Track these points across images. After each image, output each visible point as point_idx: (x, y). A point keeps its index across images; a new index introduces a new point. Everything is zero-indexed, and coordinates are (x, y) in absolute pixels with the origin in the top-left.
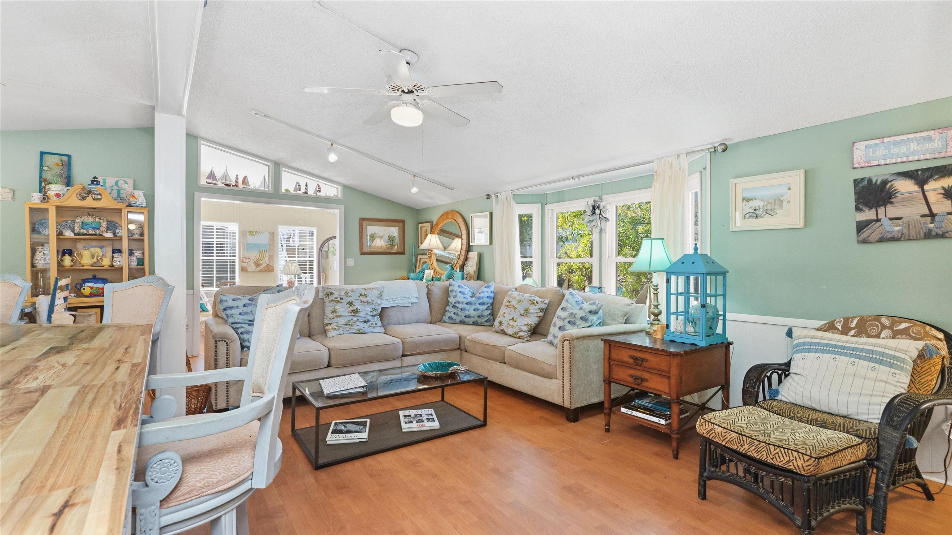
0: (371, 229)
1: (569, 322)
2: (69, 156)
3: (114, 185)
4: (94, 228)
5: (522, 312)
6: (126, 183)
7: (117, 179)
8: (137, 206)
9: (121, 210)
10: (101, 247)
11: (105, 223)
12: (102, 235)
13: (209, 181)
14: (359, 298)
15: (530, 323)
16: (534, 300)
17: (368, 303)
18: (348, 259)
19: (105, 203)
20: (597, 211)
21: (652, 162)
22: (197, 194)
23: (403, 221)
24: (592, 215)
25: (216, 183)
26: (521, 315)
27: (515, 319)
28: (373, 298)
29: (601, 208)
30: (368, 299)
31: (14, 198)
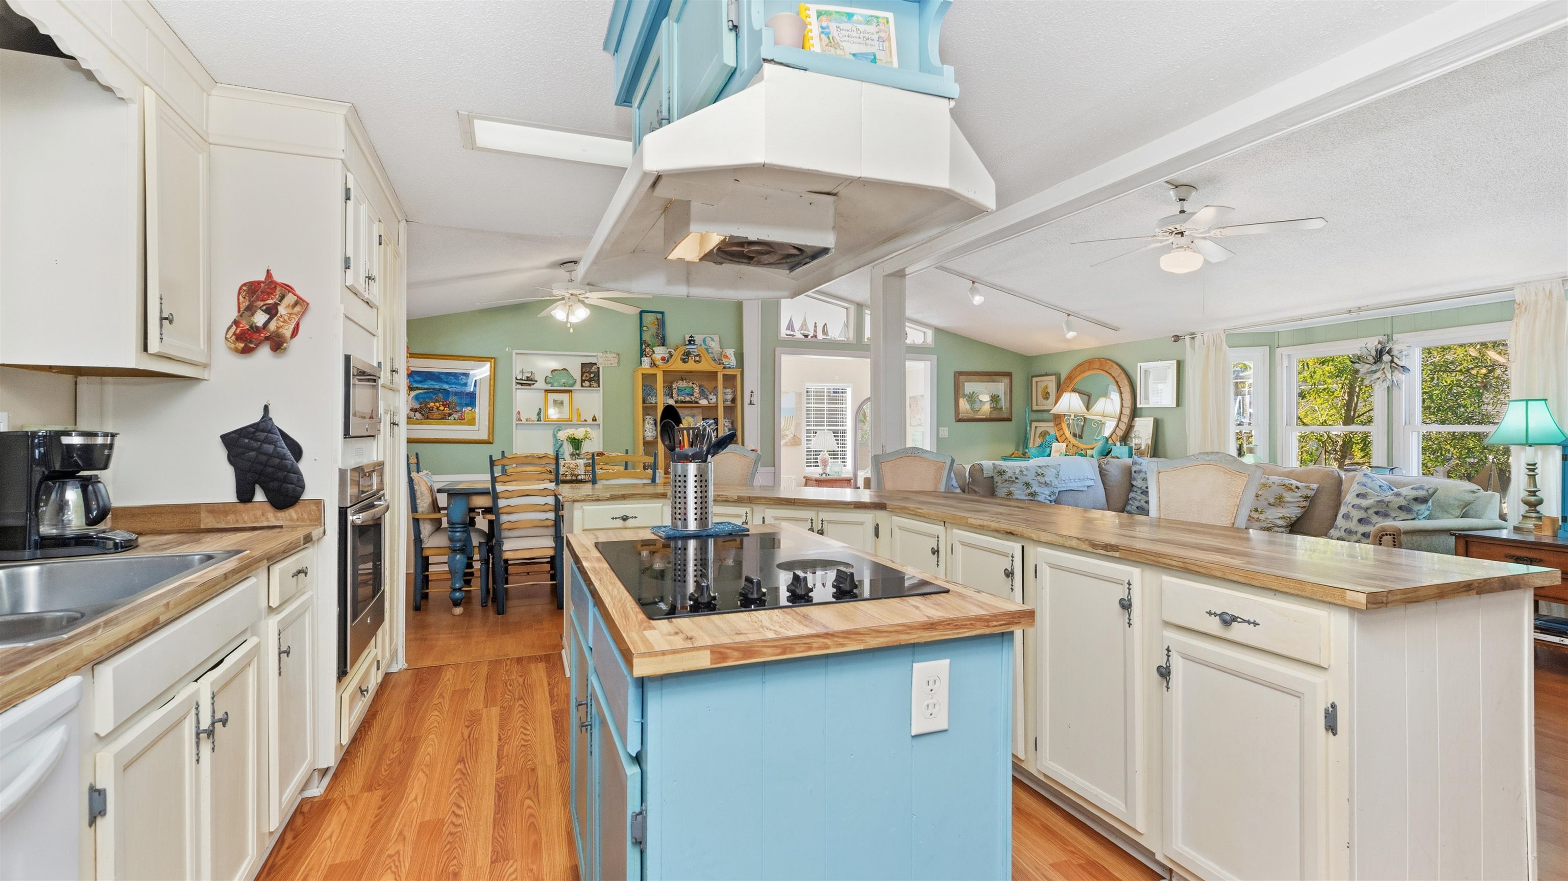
0: (969, 387)
1: (1377, 513)
2: (662, 313)
3: (702, 343)
4: (688, 395)
5: (1272, 501)
6: (713, 340)
7: (705, 336)
8: (730, 368)
9: (716, 372)
10: (693, 416)
11: (697, 388)
12: (697, 403)
13: (789, 332)
14: (1035, 478)
15: (1288, 515)
16: (1292, 485)
17: (1046, 484)
18: (940, 428)
19: (705, 366)
20: (1386, 358)
21: (1512, 289)
22: (778, 350)
23: (1009, 375)
24: (1375, 363)
25: (795, 334)
26: (1270, 504)
27: (1259, 510)
28: (1051, 479)
29: (1395, 353)
30: (1047, 479)
31: (619, 363)
